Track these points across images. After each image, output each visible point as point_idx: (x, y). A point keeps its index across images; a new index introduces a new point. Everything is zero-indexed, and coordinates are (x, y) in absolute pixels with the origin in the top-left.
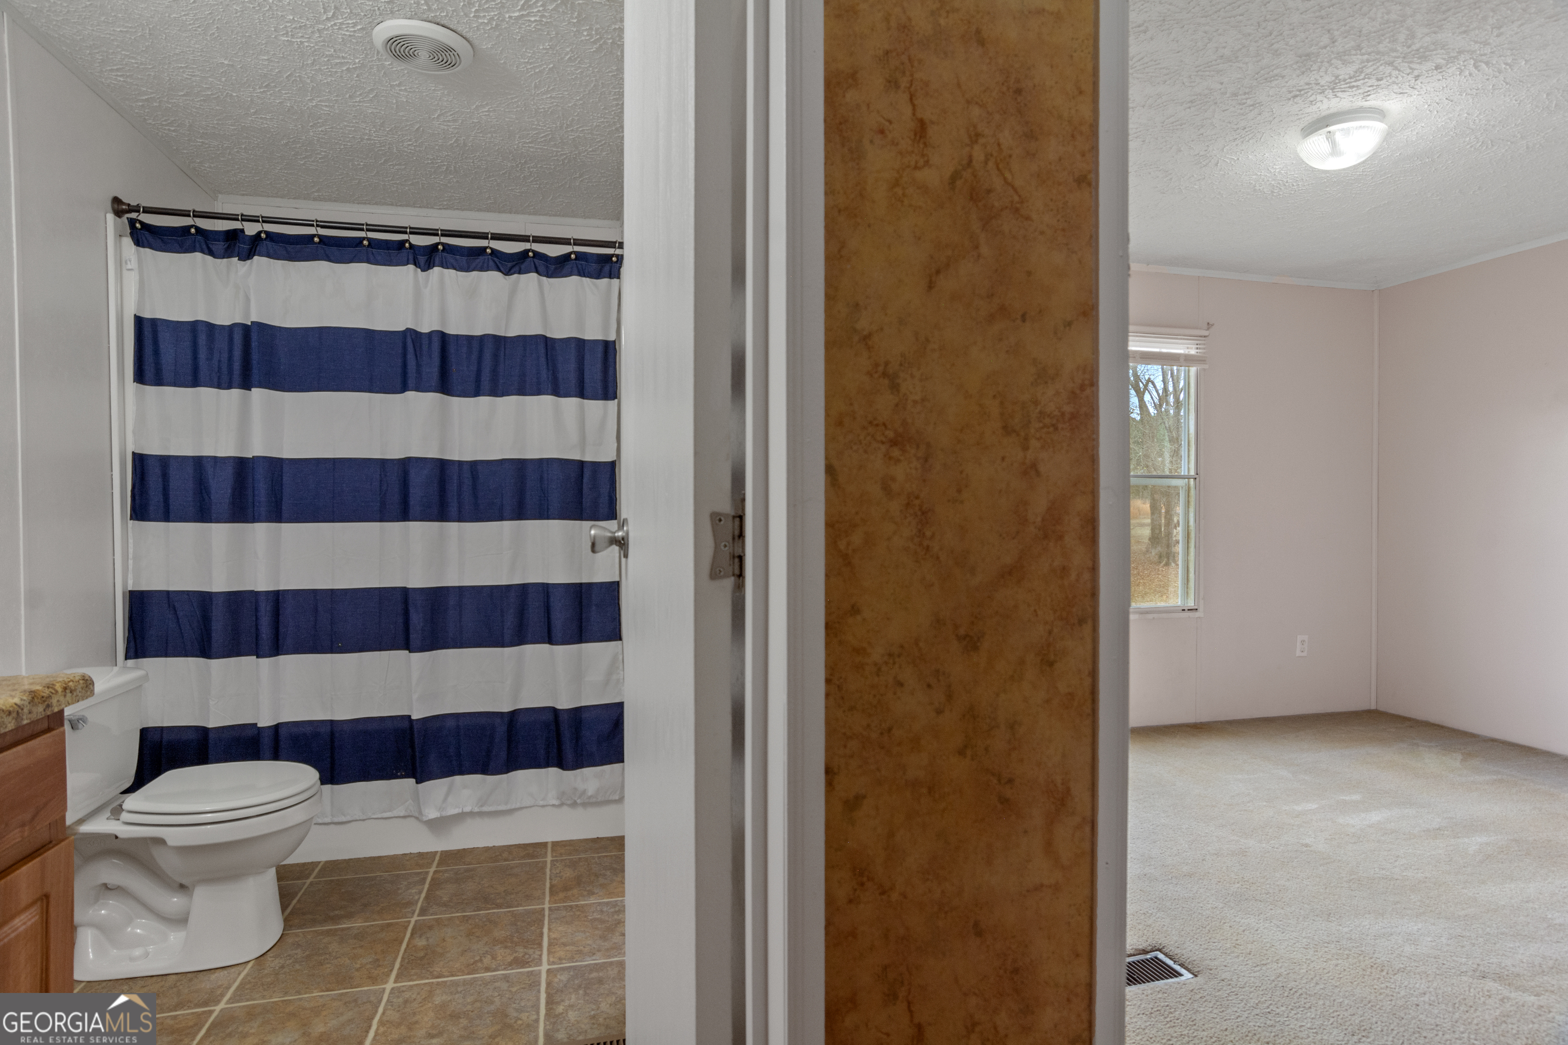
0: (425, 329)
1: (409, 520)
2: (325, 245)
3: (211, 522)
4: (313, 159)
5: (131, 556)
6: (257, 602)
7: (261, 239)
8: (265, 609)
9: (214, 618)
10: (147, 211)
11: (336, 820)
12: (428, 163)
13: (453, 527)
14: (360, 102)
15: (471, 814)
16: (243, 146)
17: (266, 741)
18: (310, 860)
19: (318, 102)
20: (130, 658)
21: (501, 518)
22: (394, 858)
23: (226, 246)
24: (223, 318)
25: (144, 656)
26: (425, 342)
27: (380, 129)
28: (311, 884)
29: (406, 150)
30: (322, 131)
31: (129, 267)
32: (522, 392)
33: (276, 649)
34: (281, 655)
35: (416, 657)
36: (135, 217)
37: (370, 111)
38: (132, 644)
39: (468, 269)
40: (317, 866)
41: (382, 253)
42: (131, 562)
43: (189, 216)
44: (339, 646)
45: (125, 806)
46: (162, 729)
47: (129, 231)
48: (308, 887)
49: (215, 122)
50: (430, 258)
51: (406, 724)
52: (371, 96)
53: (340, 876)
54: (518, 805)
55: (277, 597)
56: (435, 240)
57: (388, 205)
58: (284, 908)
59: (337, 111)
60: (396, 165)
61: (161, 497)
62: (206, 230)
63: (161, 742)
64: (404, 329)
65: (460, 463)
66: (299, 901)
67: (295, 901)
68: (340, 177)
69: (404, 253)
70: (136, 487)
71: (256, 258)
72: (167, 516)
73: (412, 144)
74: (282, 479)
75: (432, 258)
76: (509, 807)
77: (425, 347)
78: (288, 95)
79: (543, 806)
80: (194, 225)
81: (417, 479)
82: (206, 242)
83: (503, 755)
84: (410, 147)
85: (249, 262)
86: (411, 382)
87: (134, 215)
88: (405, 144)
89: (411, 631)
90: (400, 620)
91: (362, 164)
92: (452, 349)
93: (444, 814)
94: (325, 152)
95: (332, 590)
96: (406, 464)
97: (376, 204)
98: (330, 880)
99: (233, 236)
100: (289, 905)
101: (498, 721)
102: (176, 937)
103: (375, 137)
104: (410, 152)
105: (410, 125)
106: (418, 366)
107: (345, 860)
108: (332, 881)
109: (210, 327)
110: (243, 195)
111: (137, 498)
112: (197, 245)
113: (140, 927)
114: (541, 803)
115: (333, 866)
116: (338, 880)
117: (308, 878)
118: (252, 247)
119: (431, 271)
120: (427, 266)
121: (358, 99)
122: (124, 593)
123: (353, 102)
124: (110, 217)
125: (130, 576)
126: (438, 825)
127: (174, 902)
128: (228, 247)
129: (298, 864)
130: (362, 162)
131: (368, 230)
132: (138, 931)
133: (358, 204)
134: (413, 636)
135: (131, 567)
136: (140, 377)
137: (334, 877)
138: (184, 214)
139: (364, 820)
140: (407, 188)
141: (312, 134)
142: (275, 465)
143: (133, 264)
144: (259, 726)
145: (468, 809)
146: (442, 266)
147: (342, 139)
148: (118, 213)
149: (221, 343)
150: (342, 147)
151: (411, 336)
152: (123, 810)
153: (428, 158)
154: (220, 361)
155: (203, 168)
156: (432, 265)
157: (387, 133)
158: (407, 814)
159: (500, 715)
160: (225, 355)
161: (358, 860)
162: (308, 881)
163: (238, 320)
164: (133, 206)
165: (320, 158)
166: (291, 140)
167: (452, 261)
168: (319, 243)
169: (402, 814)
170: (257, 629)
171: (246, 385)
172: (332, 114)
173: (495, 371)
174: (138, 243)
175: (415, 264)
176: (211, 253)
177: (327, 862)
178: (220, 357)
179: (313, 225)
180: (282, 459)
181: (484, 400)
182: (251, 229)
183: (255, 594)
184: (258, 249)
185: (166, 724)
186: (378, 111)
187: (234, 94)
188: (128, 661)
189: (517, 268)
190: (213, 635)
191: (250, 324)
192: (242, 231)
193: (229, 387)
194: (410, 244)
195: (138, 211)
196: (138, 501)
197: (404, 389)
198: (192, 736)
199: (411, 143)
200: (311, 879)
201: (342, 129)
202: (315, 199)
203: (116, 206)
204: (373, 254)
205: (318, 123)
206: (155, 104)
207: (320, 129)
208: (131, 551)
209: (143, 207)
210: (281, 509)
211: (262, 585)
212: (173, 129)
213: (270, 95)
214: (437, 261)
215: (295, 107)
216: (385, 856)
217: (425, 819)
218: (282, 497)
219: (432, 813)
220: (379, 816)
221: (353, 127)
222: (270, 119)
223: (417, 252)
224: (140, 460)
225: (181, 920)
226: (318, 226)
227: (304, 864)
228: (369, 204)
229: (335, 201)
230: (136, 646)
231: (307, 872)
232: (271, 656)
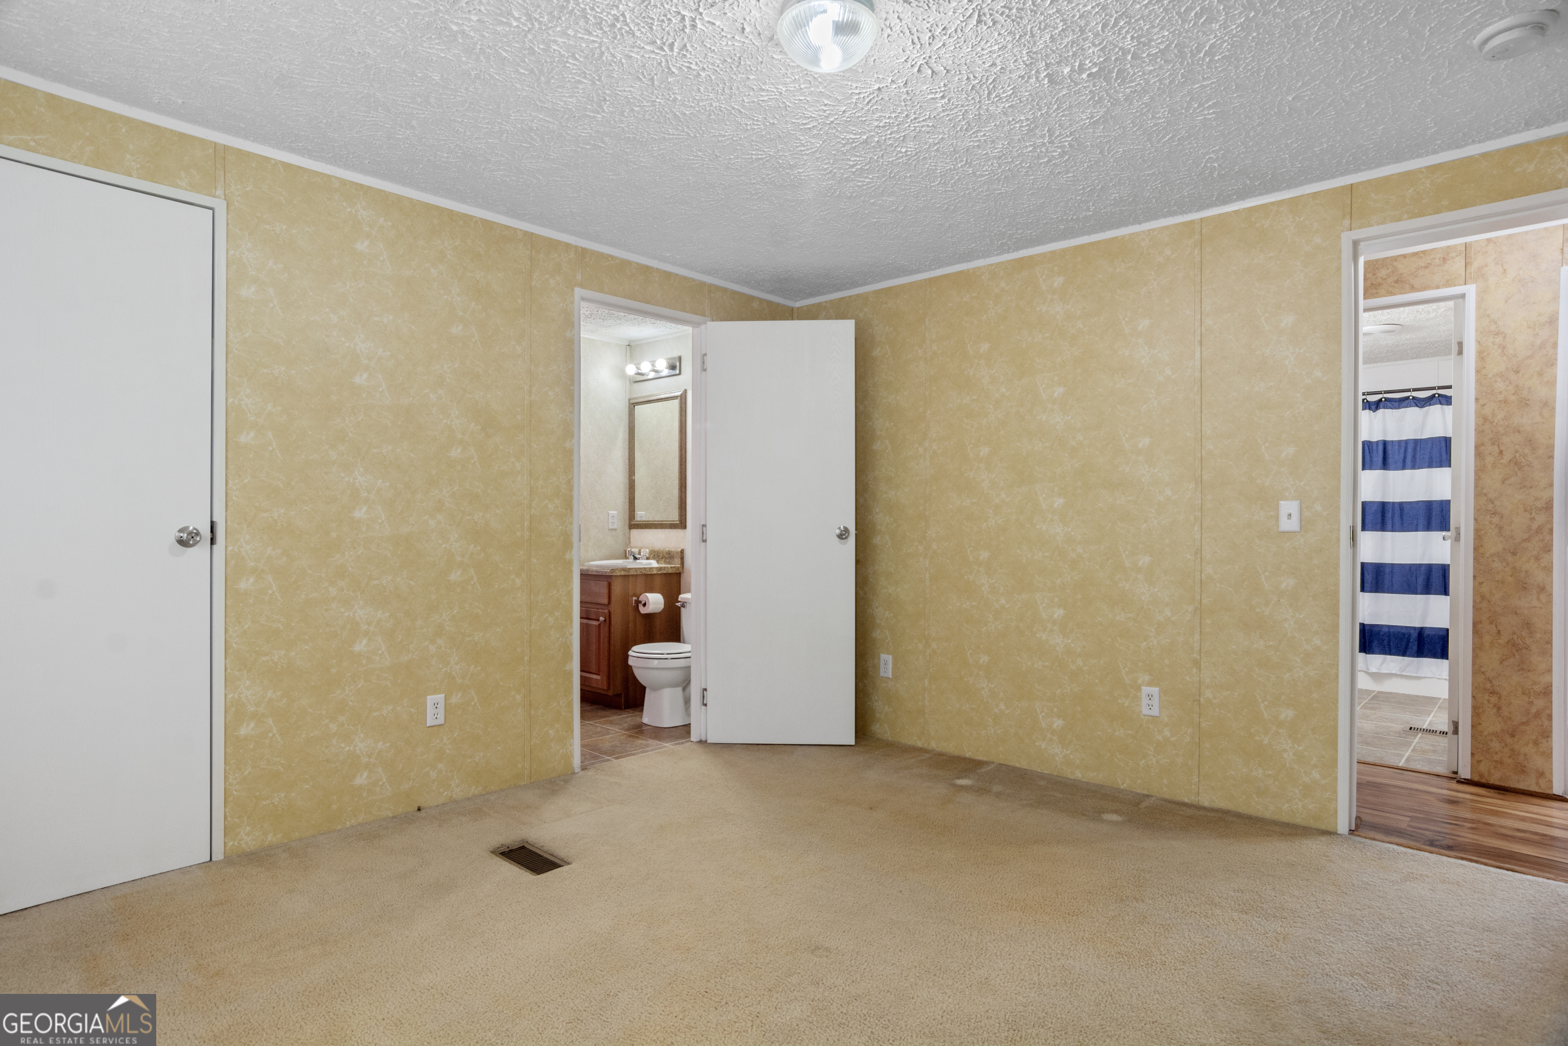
0: (1374, 439)
13: (1388, 535)
15: (1395, 675)
21: (1417, 530)
26: (1375, 446)
32: (1430, 466)
35: (1367, 595)
39: (1399, 408)
54: (1423, 676)
56: (1380, 396)
64: (1364, 441)
65: (1393, 503)
76: (1418, 675)
79: (1439, 679)
81: (1370, 511)
83: (1415, 648)
86: (1367, 466)
92: (1389, 448)
93: (1381, 671)
96: (1364, 504)
101: (1412, 631)
114: (1438, 677)
126: (1377, 677)
134: (1366, 585)
145: (1394, 672)
146: (1384, 408)
151: (1367, 443)
159: (1415, 628)
167: (1391, 405)
173: (1414, 457)
181: (1408, 472)
189: (1428, 403)
197: (1363, 469)
214: (1381, 406)
217: (1369, 672)
219: (1373, 670)
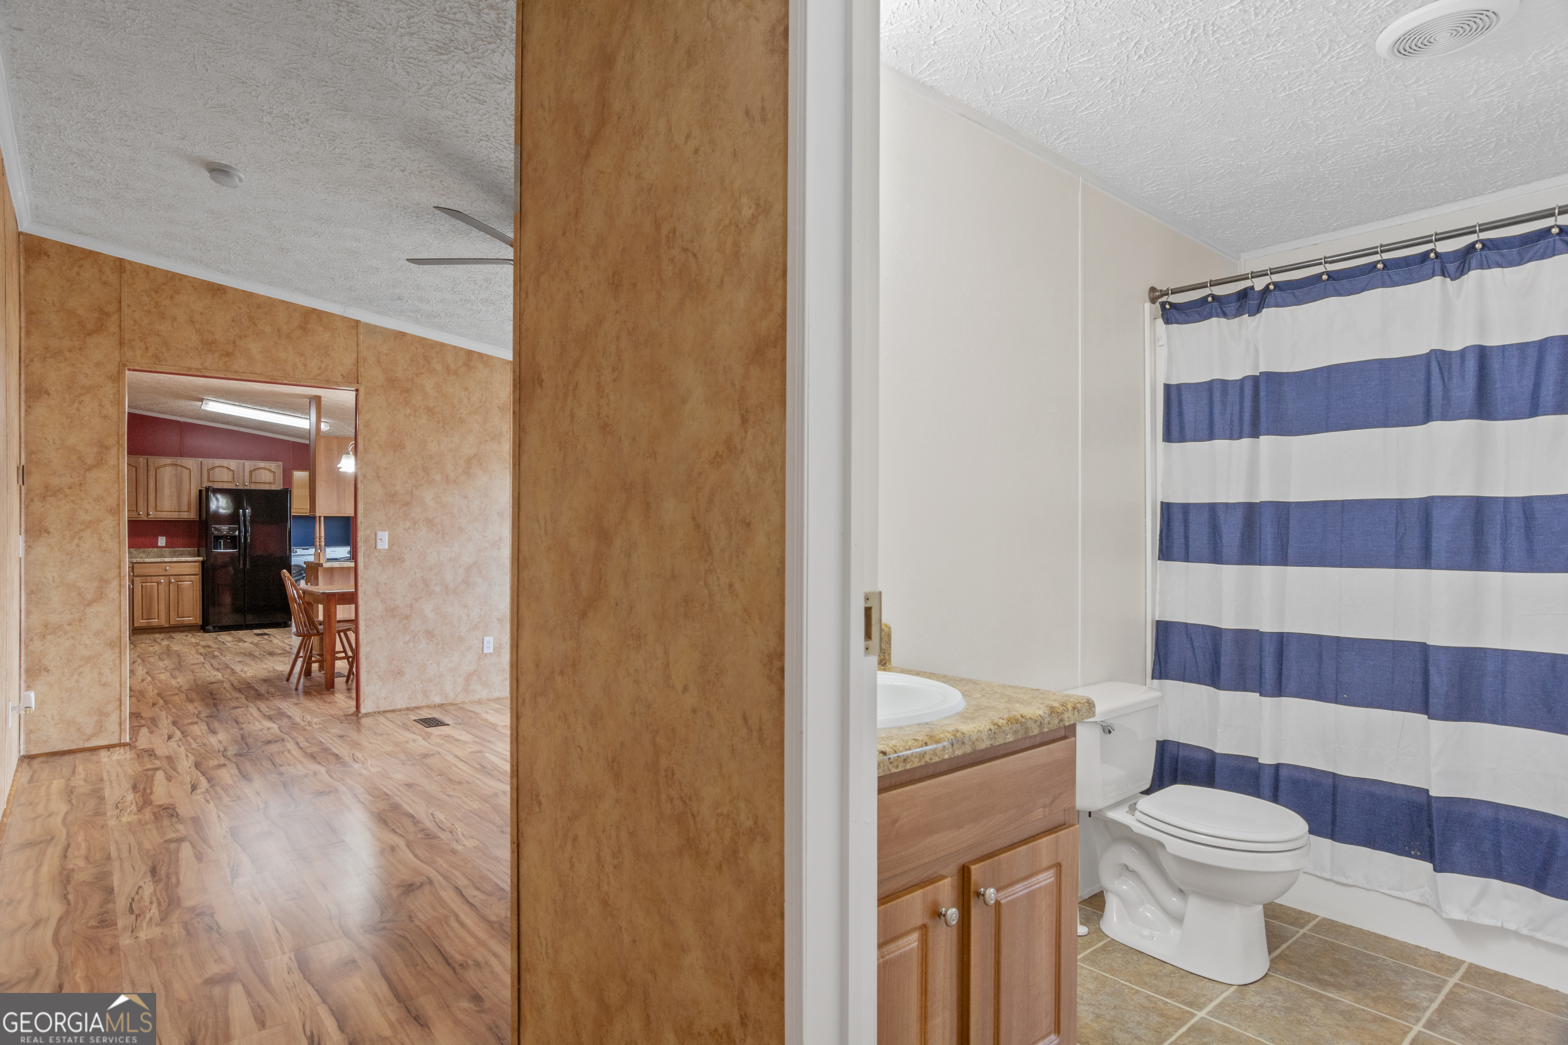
0: (1455, 346)
1: (1430, 568)
2: (1334, 279)
3: (1222, 564)
4: (1326, 193)
5: (1158, 591)
6: (1261, 641)
7: (1271, 291)
8: (1270, 649)
9: (1223, 653)
10: (1174, 292)
11: (1336, 879)
12: (1468, 148)
13: (1494, 576)
14: (1370, 118)
15: (1518, 935)
16: (1258, 205)
17: (1266, 780)
18: (1307, 911)
19: (1325, 137)
20: (1156, 678)
22: (1404, 945)
23: (1238, 305)
24: (1235, 374)
25: (1167, 678)
26: (1456, 361)
27: (1398, 136)
28: (1304, 935)
29: (1435, 144)
30: (1332, 163)
31: (1161, 343)
33: (1279, 691)
34: (1284, 696)
35: (1437, 725)
36: (1165, 300)
37: (1384, 123)
38: (1158, 666)
39: (1521, 261)
40: (1314, 919)
41: (1400, 272)
42: (1158, 596)
43: (1207, 287)
44: (1344, 698)
45: (1139, 806)
46: (1179, 744)
47: (1161, 313)
48: (1299, 938)
49: (1231, 193)
50: (1464, 262)
51: (1423, 799)
52: (1383, 107)
53: (1337, 940)
55: (1281, 639)
56: (1472, 238)
57: (1421, 209)
58: (1271, 949)
59: (1346, 138)
60: (1425, 165)
61: (1182, 541)
62: (1220, 296)
63: (1178, 755)
64: (1428, 351)
66: (1288, 947)
67: (1284, 946)
68: (1359, 200)
69: (1428, 265)
70: (1164, 531)
71: (1264, 310)
72: (1187, 558)
73: (1442, 136)
74: (1288, 523)
75: (1468, 260)
77: (1456, 367)
78: (1293, 143)
80: (1211, 294)
81: (1442, 521)
82: (1221, 307)
84: (1440, 140)
85: (1258, 315)
86: (1436, 410)
87: (1164, 299)
88: (1433, 139)
89: (1431, 695)
90: (1419, 680)
91: (1382, 178)
92: (1496, 365)
93: (1474, 919)
94: (1339, 181)
95: (1338, 638)
96: (1427, 505)
97: (1406, 212)
98: (1325, 940)
99: (1243, 295)
100: (1278, 947)
102: (1174, 932)
103: (1393, 146)
104: (1441, 145)
105: (1437, 116)
106: (1446, 390)
107: (1345, 925)
108: (1326, 941)
109: (1224, 383)
110: (1263, 247)
111: (1164, 541)
112: (1214, 311)
113: (1149, 912)
115: (1329, 926)
116: (1333, 943)
117: (1302, 927)
118: (1261, 302)
119: (1465, 277)
120: (1458, 274)
121: (1368, 117)
122: (1152, 622)
123: (1363, 122)
124: (1148, 305)
125: (1157, 608)
126: (1462, 928)
127: (1174, 901)
128: (1240, 306)
129: (1294, 909)
130: (1381, 177)
131: (1382, 252)
132: (1148, 914)
133: (1383, 219)
134: (1433, 700)
135: (1157, 601)
136: (1168, 437)
137: (1330, 938)
138: (1202, 286)
139: (1368, 890)
140: (1442, 184)
141: (1322, 170)
142: (1282, 509)
143: (1163, 341)
144: (1260, 761)
145: (1512, 926)
146: (1481, 267)
147: (1355, 162)
148: (1153, 300)
149: (1233, 397)
150: (1357, 170)
151: (1437, 358)
152: (1136, 809)
153: (1468, 142)
154: (1232, 414)
155: (1225, 236)
156: (1465, 270)
157: (1408, 137)
158: (1421, 901)
160: (1237, 408)
161: (1360, 930)
162: (1302, 931)
163: (1249, 373)
164: (1164, 291)
165: (1334, 190)
166: (1301, 184)
167: (1496, 257)
168: (1328, 280)
169: (1415, 900)
170: (1261, 669)
171: (1255, 433)
172: (1340, 143)
173: (1557, 383)
174: (1167, 321)
175: (1443, 275)
176: (1225, 315)
177: (1324, 919)
178: (1232, 410)
179: (1321, 264)
180: (1289, 502)
182: (1259, 284)
183: (1259, 635)
184: (1267, 301)
185: (1182, 740)
186: (1393, 119)
187: (1243, 163)
188: (1154, 680)
190: (1222, 667)
191: (1258, 374)
192: (1252, 288)
193: (1240, 437)
194: (1436, 253)
195: (1168, 294)
196: (1164, 544)
197: (1427, 418)
198: (1202, 756)
199: (1440, 135)
200: (1304, 931)
201: (1354, 153)
202: (1334, 230)
203: (1152, 295)
204: (1389, 276)
205: (1328, 156)
206: (1181, 198)
207: (1330, 162)
208: (1158, 586)
209: (1171, 290)
210: (1287, 552)
211: (1267, 626)
212: (1197, 212)
213: (1276, 150)
214: (1474, 263)
215: (1302, 152)
216: (1393, 939)
217: (1445, 916)
218: (1288, 540)
219: (1456, 913)
220: (1387, 892)
221: (1366, 146)
222: (1280, 171)
223: (1444, 260)
224: (1167, 508)
225: (1178, 919)
226: (1326, 263)
227: (1301, 912)
228: (1397, 215)
229: (1357, 225)
230: (1160, 667)
231: (1302, 921)
232: (1273, 696)
